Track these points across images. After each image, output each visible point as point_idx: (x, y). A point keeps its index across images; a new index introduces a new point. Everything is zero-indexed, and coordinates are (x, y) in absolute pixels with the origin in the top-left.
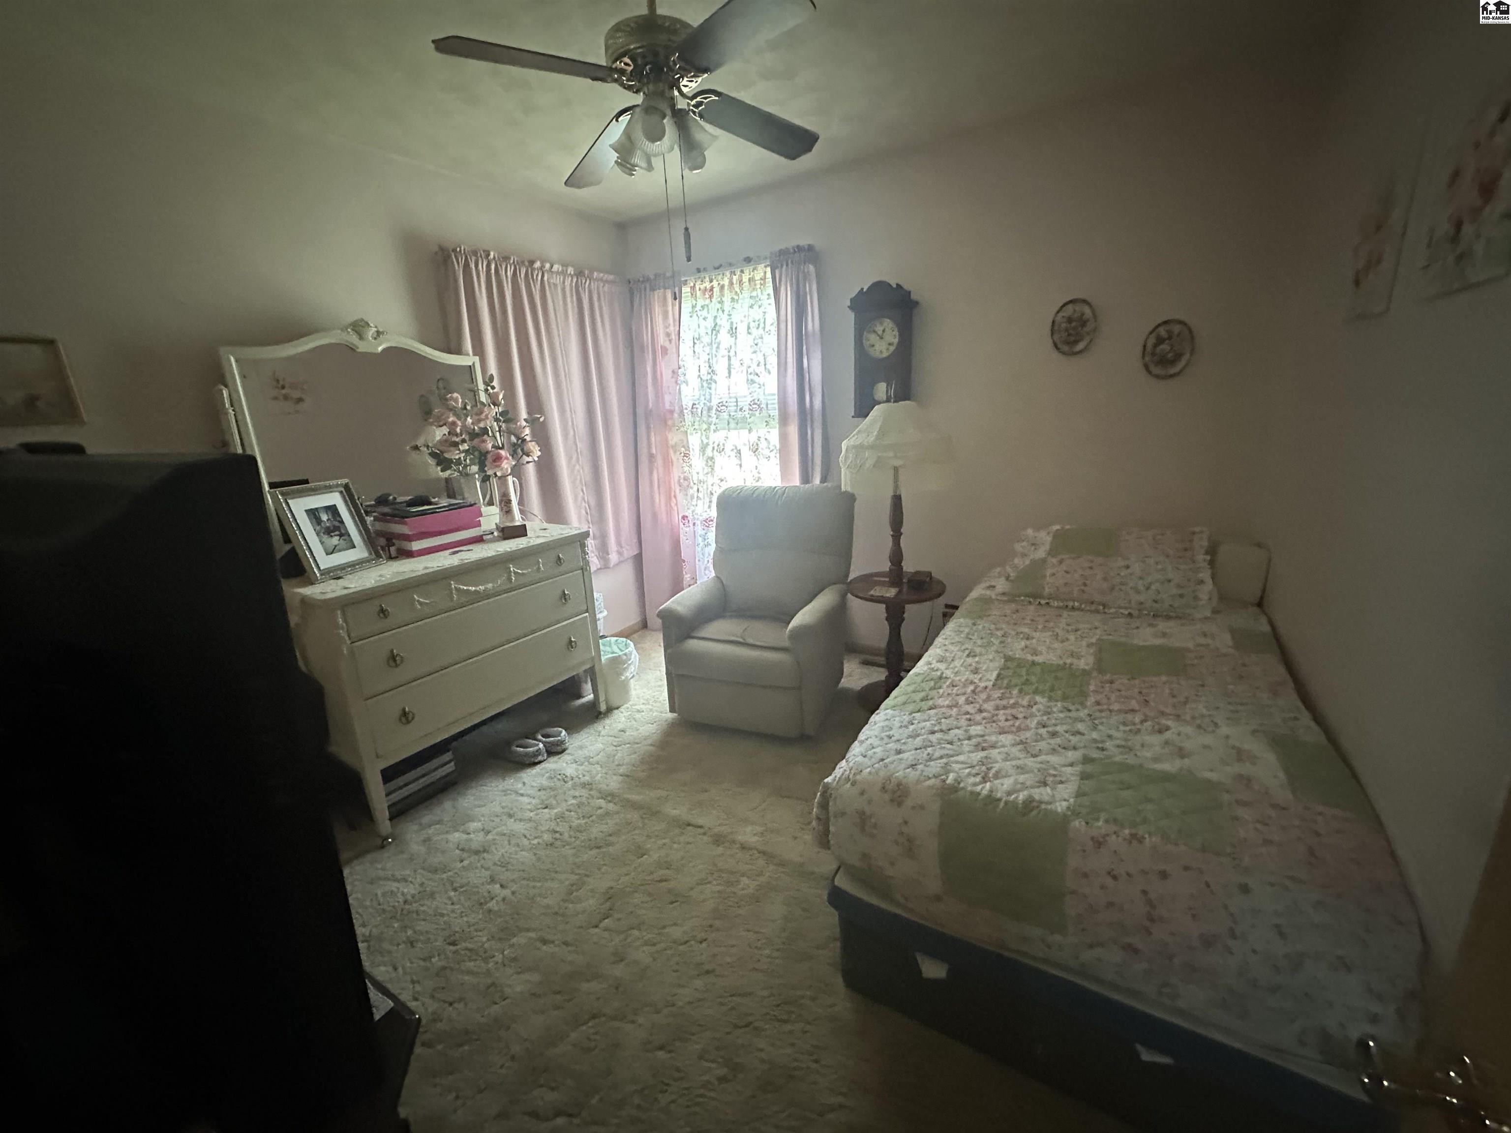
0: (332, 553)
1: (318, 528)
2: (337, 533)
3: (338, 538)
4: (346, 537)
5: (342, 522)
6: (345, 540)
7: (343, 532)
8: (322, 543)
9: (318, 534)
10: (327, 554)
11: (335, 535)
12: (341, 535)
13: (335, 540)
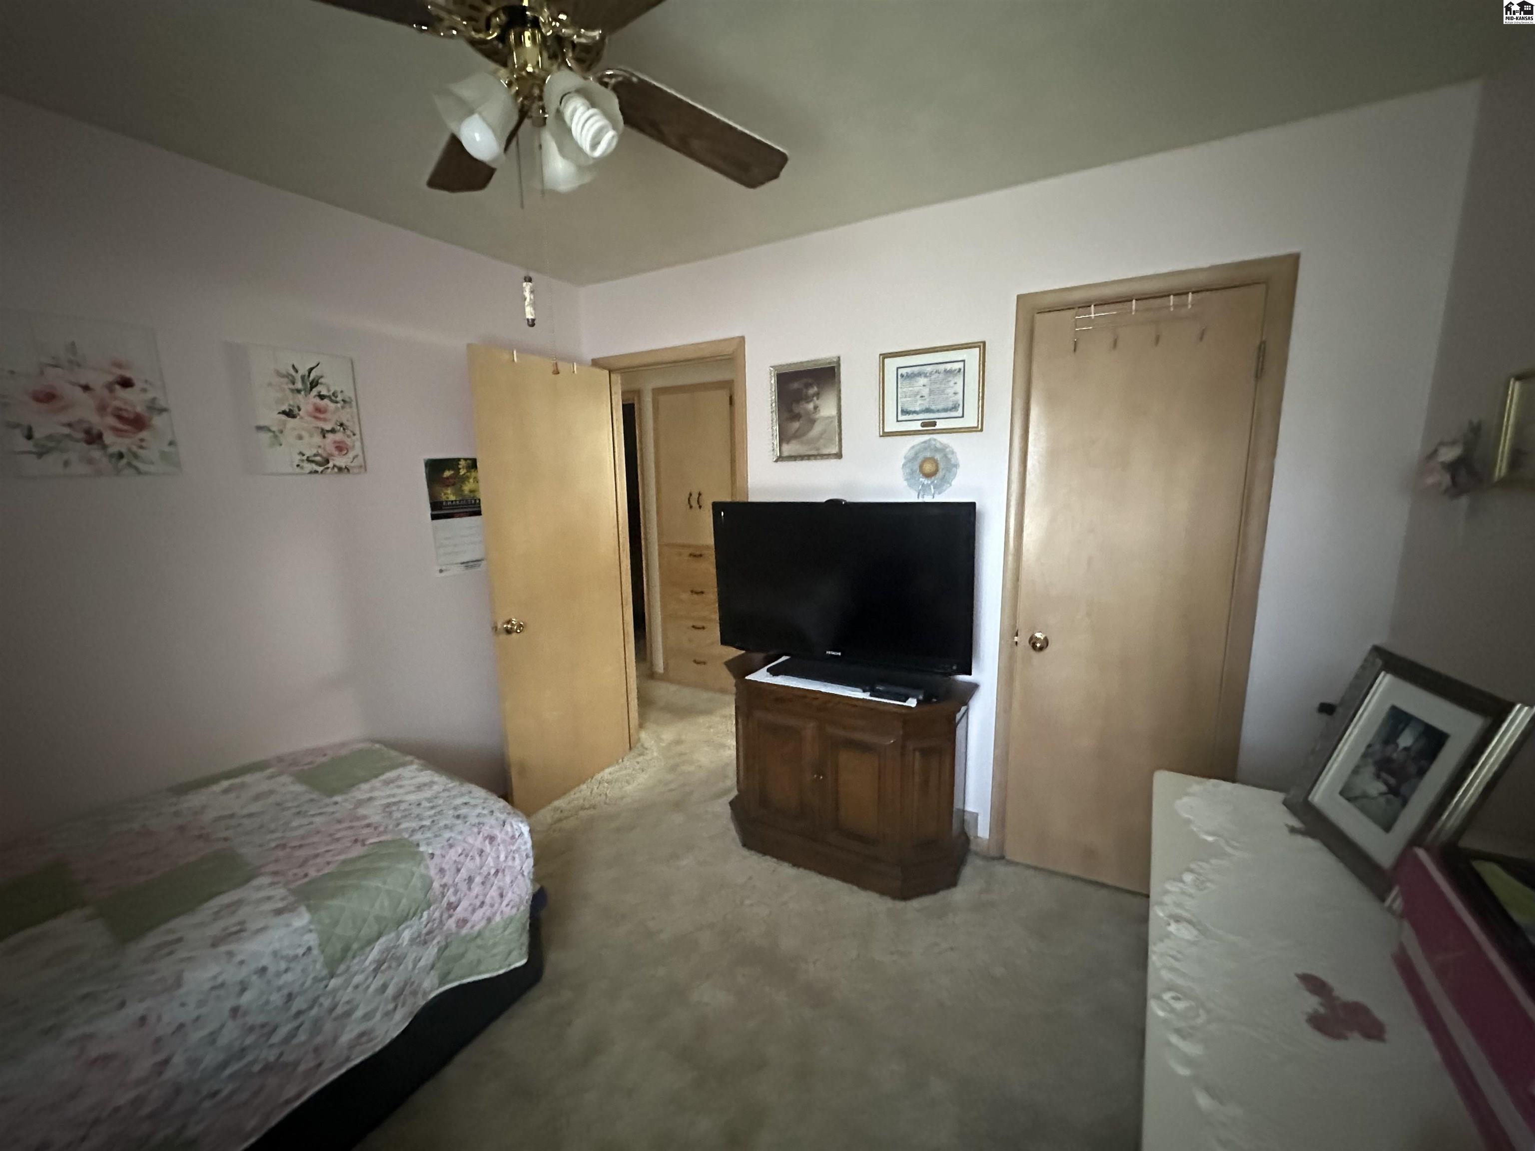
0: (1349, 799)
1: (1377, 747)
2: (1392, 781)
3: (1383, 788)
4: (1397, 802)
5: (1422, 773)
6: (1388, 802)
7: (1404, 789)
8: (1356, 771)
9: (1365, 756)
10: (1342, 793)
11: (1386, 783)
12: (1393, 791)
13: (1376, 788)
